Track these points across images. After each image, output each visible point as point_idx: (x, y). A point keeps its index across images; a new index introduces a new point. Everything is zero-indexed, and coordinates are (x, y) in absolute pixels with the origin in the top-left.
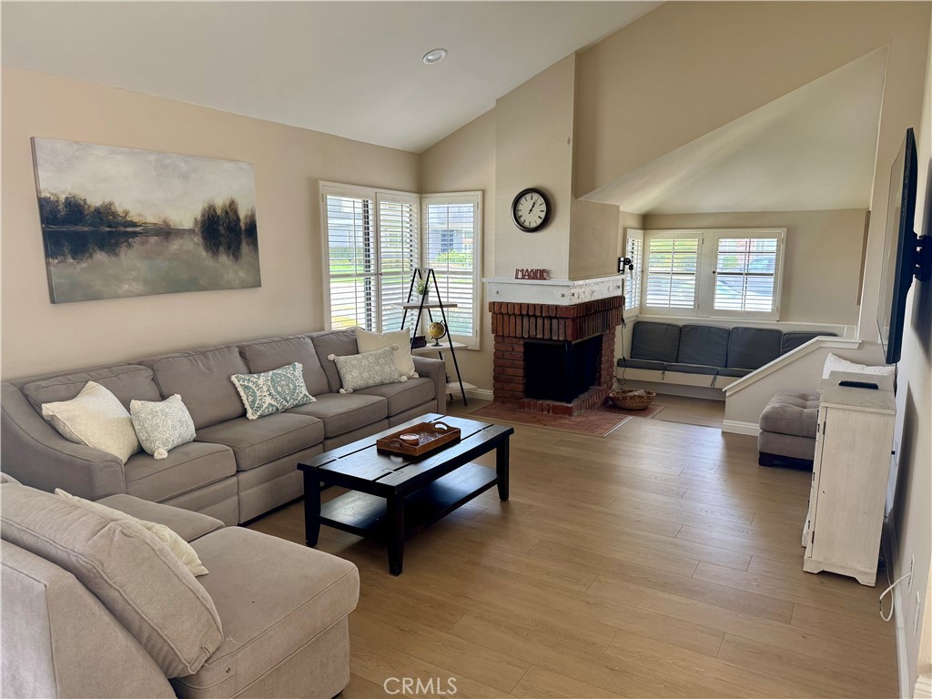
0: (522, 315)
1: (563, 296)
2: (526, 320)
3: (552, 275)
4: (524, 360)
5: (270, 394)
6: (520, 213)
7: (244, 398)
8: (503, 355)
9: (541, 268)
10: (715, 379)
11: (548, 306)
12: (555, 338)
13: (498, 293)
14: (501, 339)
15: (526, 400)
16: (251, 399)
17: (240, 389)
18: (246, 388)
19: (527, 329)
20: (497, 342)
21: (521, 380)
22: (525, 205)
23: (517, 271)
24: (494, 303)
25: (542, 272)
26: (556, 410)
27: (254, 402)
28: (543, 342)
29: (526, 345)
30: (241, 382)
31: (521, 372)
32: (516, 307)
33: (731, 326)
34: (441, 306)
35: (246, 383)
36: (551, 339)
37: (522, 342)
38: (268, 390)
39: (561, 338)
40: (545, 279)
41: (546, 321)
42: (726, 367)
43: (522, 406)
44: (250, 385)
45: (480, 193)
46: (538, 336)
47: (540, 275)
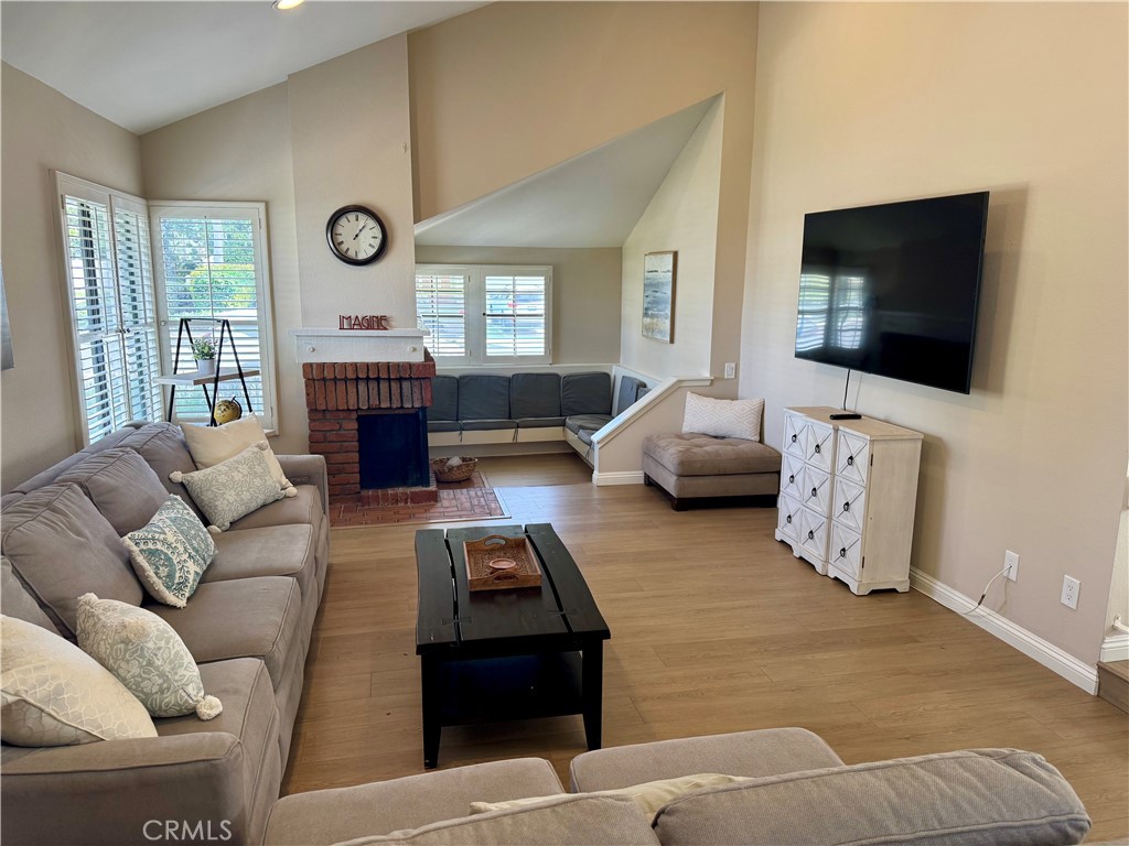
0: (357, 379)
1: (415, 350)
2: (362, 387)
3: (393, 323)
4: (358, 441)
5: (190, 556)
6: (340, 239)
7: (150, 571)
8: (325, 437)
9: (379, 314)
10: (516, 432)
11: (398, 365)
12: (408, 405)
13: (314, 350)
14: (320, 415)
15: (364, 493)
16: (164, 571)
17: (141, 560)
18: (151, 554)
19: (365, 398)
20: (312, 420)
21: (356, 467)
22: (347, 226)
23: (342, 318)
24: (311, 365)
25: (383, 318)
26: (416, 498)
27: (170, 576)
28: (391, 412)
29: (360, 419)
30: (142, 546)
31: (355, 456)
32: (348, 369)
33: (509, 374)
34: (241, 375)
35: (151, 546)
36: (402, 407)
37: (354, 416)
38: (186, 550)
39: (417, 405)
40: (385, 329)
41: (393, 384)
42: (510, 418)
43: (363, 501)
44: (159, 546)
45: (262, 206)
46: (383, 406)
47: (377, 323)
